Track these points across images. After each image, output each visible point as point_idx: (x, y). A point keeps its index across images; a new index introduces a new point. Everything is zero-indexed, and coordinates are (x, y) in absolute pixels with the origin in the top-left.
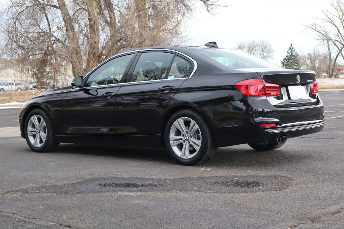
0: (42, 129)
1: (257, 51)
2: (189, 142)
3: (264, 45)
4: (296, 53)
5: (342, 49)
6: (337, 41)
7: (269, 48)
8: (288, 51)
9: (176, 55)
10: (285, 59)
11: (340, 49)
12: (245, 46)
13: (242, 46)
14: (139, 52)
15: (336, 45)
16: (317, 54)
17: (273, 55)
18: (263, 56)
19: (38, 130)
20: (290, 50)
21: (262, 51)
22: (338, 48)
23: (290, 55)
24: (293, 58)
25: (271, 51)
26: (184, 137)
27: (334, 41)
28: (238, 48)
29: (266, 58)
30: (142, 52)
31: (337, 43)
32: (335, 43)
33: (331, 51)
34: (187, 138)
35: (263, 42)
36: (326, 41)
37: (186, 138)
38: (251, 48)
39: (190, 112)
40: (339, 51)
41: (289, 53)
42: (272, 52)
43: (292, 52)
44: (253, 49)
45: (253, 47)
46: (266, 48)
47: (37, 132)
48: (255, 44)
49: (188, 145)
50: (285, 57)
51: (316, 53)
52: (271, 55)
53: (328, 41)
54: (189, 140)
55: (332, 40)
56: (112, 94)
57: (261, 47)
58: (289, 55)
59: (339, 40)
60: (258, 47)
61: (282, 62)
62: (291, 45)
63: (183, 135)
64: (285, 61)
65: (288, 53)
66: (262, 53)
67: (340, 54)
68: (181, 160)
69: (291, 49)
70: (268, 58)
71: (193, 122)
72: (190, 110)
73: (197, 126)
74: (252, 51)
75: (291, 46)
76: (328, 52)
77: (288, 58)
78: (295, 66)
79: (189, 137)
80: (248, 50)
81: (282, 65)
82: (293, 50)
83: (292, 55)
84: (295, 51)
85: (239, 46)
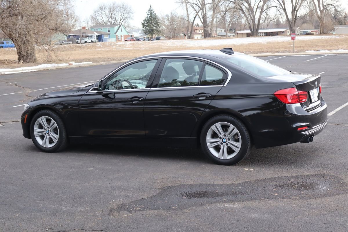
0: (51, 130)
1: (117, 13)
2: (227, 144)
3: (124, 6)
4: (155, 15)
5: (199, 11)
6: (195, 4)
7: (129, 10)
8: (148, 12)
9: (206, 63)
10: (145, 20)
11: (198, 11)
12: (106, 8)
13: (104, 7)
14: (163, 58)
15: (193, 8)
16: (174, 16)
17: (133, 17)
18: (123, 17)
19: (47, 131)
20: (150, 12)
21: (122, 12)
22: (196, 11)
23: (150, 17)
24: (153, 19)
25: (131, 12)
26: (222, 139)
27: (192, 4)
28: (99, 9)
29: (126, 19)
30: (166, 58)
31: (195, 6)
32: (192, 6)
33: (189, 13)
34: (225, 141)
35: (123, 3)
36: (184, 4)
37: (223, 140)
38: (112, 10)
39: (229, 118)
40: (196, 14)
41: (149, 15)
42: (133, 13)
43: (151, 14)
44: (114, 11)
45: (114, 8)
46: (126, 10)
47: (45, 132)
48: (116, 5)
49: (226, 147)
50: (145, 18)
51: (174, 14)
52: (131, 17)
53: (186, 4)
54: (227, 143)
55: (190, 3)
56: (140, 99)
57: (121, 9)
58: (148, 16)
59: (197, 3)
60: (119, 8)
61: (142, 23)
62: (151, 6)
63: (221, 138)
64: (145, 22)
65: (147, 14)
66: (123, 14)
67: (197, 16)
68: (220, 160)
69: (150, 10)
70: (128, 19)
71: (232, 126)
72: (228, 116)
73: (236, 131)
74: (113, 12)
75: (150, 8)
76: (187, 14)
77: (148, 19)
78: (155, 27)
79: (227, 140)
80: (109, 11)
81: (142, 26)
82: (152, 12)
83: (151, 16)
84: (154, 13)
85: (100, 7)
